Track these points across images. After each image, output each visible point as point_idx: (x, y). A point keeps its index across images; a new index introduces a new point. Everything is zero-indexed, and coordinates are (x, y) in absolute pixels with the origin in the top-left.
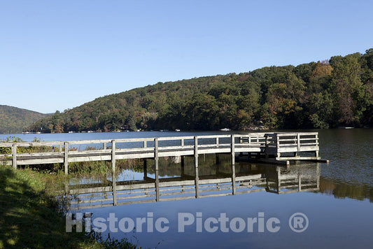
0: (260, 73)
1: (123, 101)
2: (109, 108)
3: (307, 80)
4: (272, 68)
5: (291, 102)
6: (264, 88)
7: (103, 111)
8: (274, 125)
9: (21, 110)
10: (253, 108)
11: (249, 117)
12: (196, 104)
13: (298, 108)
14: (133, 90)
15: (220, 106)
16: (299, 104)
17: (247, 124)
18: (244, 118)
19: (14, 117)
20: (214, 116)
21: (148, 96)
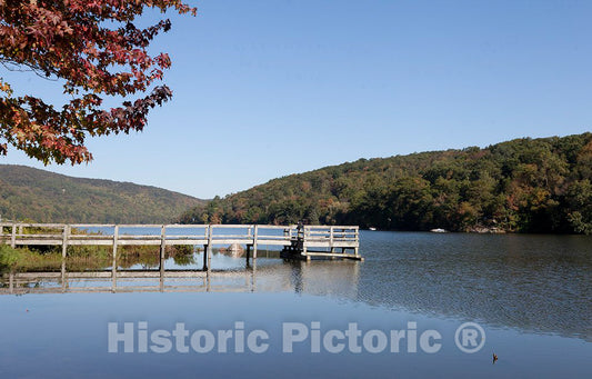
0: (504, 148)
1: (307, 185)
2: (286, 194)
3: (572, 160)
4: (525, 142)
5: (542, 193)
6: (507, 171)
7: (277, 198)
8: (513, 227)
9: (171, 193)
10: (483, 200)
11: (475, 213)
12: (400, 192)
13: (551, 202)
14: (324, 169)
15: (435, 195)
16: (554, 197)
17: (472, 224)
18: (467, 214)
19: (162, 202)
20: (425, 210)
21: (343, 179)
